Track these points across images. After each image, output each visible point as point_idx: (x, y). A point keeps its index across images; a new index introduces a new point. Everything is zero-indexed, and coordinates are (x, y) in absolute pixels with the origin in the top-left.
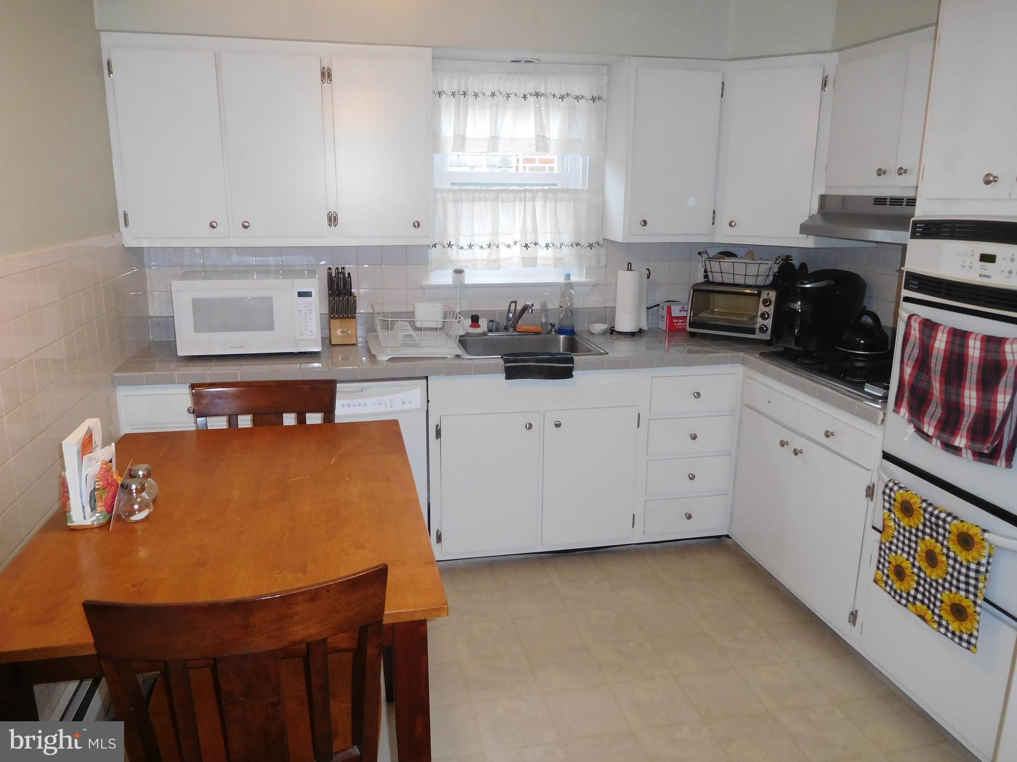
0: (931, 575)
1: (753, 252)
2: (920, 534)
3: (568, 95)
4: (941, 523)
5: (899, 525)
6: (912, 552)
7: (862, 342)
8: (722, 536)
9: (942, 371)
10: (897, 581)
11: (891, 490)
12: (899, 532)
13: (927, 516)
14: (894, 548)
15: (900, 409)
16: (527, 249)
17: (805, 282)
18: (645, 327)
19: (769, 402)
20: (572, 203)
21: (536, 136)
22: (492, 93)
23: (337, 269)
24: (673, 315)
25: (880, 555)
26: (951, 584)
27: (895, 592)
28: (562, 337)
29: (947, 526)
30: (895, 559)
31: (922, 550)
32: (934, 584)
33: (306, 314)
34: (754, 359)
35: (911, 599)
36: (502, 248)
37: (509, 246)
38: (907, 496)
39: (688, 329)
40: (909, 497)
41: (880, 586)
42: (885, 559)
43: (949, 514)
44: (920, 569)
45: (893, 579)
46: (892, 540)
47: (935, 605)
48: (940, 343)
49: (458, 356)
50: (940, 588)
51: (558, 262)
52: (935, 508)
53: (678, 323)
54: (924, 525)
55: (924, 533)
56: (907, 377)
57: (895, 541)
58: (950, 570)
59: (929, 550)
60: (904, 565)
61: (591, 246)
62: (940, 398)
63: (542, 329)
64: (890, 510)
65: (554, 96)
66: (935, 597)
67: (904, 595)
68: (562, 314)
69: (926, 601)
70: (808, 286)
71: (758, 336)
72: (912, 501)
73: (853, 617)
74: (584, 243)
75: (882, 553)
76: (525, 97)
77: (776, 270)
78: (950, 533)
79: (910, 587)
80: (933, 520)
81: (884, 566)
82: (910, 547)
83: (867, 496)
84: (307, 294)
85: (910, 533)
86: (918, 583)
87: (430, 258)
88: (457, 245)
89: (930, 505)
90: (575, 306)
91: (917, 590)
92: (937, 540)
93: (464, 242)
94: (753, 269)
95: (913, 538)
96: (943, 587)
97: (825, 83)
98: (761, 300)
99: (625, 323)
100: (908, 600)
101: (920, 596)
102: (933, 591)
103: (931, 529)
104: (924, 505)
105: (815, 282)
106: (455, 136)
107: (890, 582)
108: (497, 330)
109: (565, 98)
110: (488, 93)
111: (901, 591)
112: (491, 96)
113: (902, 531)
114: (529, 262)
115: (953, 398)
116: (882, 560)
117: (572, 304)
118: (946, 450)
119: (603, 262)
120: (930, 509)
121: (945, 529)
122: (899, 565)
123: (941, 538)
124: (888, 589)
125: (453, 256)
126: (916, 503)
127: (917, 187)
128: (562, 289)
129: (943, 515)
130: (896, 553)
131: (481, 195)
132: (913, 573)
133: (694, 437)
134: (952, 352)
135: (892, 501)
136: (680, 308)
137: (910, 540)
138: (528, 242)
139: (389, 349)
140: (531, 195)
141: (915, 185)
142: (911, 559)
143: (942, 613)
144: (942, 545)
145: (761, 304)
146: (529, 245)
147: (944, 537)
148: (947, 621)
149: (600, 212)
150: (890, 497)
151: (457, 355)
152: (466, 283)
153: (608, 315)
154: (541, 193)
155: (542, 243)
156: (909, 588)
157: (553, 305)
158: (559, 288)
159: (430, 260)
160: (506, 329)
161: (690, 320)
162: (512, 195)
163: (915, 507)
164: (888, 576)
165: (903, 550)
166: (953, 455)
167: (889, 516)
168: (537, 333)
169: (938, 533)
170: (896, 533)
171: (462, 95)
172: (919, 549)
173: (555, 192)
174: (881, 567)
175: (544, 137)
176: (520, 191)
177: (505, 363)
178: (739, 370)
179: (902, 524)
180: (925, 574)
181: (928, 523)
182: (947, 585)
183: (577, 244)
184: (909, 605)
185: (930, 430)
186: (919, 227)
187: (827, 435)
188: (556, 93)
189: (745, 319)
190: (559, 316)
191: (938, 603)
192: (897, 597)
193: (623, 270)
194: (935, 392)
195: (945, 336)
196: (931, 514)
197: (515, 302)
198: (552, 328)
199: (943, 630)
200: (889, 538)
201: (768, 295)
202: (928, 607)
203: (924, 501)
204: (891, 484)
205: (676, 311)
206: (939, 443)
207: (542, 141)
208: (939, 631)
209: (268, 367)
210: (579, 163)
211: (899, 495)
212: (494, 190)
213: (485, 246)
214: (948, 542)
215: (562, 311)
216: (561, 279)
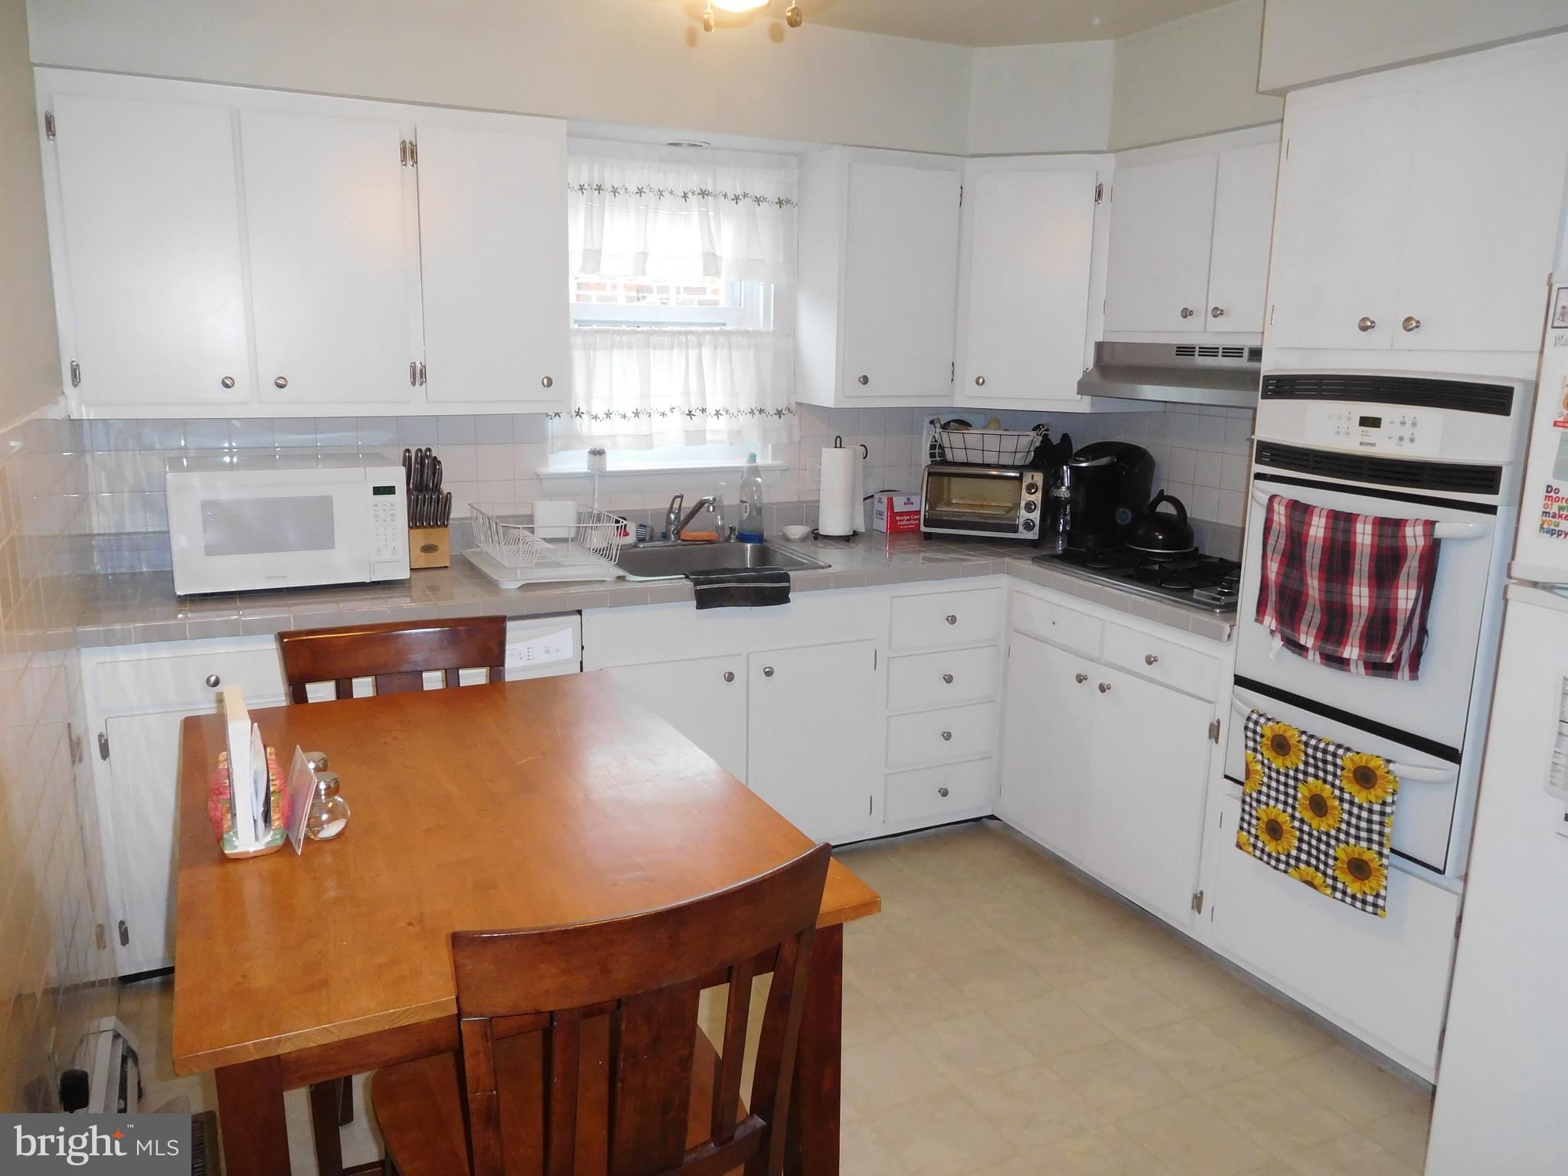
0: (1320, 827)
1: (999, 420)
2: (1301, 776)
3: (745, 195)
4: (1329, 758)
5: (1270, 768)
6: (1290, 801)
7: (1160, 537)
8: (981, 818)
9: (1321, 566)
10: (1270, 841)
11: (1256, 723)
12: (1270, 777)
13: (1310, 751)
14: (1263, 798)
15: (1264, 617)
16: (691, 418)
17: (1081, 459)
18: (861, 528)
19: (1054, 623)
20: (752, 351)
21: (704, 253)
22: (638, 189)
23: (420, 450)
24: (896, 511)
25: (1243, 810)
26: (1347, 834)
27: (1269, 855)
28: (749, 545)
29: (1339, 761)
30: (1267, 814)
31: (1304, 797)
32: (1324, 838)
33: (385, 521)
34: (1025, 565)
35: (1292, 862)
36: (656, 417)
37: (663, 414)
38: (1279, 730)
39: (923, 529)
40: (1282, 729)
41: (1246, 851)
42: (1251, 815)
43: (1339, 746)
44: (1302, 821)
45: (1263, 840)
46: (1259, 789)
47: (1326, 864)
48: (1317, 529)
49: (621, 578)
50: (1333, 842)
51: (736, 436)
52: (1320, 741)
53: (902, 520)
54: (1306, 764)
55: (1306, 773)
56: (1272, 576)
57: (1265, 789)
58: (1345, 816)
59: (1314, 795)
60: (1280, 820)
61: (779, 413)
62: (1320, 601)
63: (719, 535)
64: (1255, 750)
65: (725, 196)
66: (1327, 854)
67: (1283, 858)
68: (746, 512)
69: (1313, 861)
70: (1084, 465)
71: (1024, 534)
72: (1287, 735)
73: (1198, 901)
74: (770, 409)
75: (1247, 808)
76: (685, 196)
77: (1038, 444)
78: (1343, 769)
79: (1291, 847)
80: (1319, 755)
81: (1249, 824)
82: (1286, 794)
83: (1210, 736)
84: (390, 490)
85: (1287, 776)
86: (1301, 840)
87: (550, 432)
88: (589, 413)
89: (1312, 737)
90: (765, 500)
91: (1299, 849)
92: (1325, 781)
93: (599, 409)
94: (1009, 444)
95: (1291, 782)
96: (1337, 839)
97: (1099, 194)
98: (1024, 485)
99: (834, 523)
100: (1287, 864)
101: (1304, 857)
102: (1323, 847)
103: (1316, 767)
104: (1304, 738)
105: (1093, 460)
106: (586, 251)
107: (1260, 844)
108: (652, 539)
109: (740, 200)
110: (633, 189)
111: (1279, 853)
112: (637, 193)
113: (1274, 775)
114: (696, 438)
115: (1337, 598)
116: (1247, 817)
117: (760, 498)
118: (1327, 665)
119: (796, 436)
120: (1313, 742)
121: (1335, 765)
122: (1273, 820)
123: (1330, 778)
124: (1258, 853)
125: (584, 430)
126: (1294, 738)
127: (1263, 333)
128: (745, 475)
129: (1331, 748)
130: (1267, 805)
131: (624, 338)
132: (1293, 827)
133: (949, 679)
134: (1333, 540)
135: (1258, 738)
136: (904, 499)
137: (1286, 785)
138: (693, 408)
139: (518, 571)
140: (695, 338)
141: (1261, 331)
142: (1289, 810)
143: (1337, 873)
144: (1333, 785)
145: (1024, 491)
146: (693, 413)
147: (1335, 775)
148: (1344, 883)
149: (791, 363)
150: (1255, 732)
151: (618, 577)
152: (607, 470)
153: (809, 511)
154: (708, 337)
155: (711, 410)
156: (1289, 847)
157: (730, 499)
158: (740, 475)
159: (550, 436)
160: (665, 536)
161: (925, 515)
162: (667, 340)
163: (1293, 741)
164: (1257, 837)
165: (1277, 800)
166: (1339, 671)
167: (1254, 758)
168: (710, 542)
169: (1325, 772)
170: (1265, 780)
171: (596, 189)
172: (1299, 795)
173: (728, 334)
174: (1245, 826)
175: (715, 255)
176: (680, 333)
177: (695, 585)
178: (1003, 581)
179: (1274, 766)
180: (1310, 826)
181: (1311, 761)
182: (1342, 836)
183: (761, 411)
184: (1291, 870)
185: (1307, 639)
186: (1271, 385)
187: (1150, 660)
188: (729, 193)
189: (1001, 512)
190: (741, 515)
191: (1331, 862)
192: (1273, 862)
193: (828, 446)
194: (1311, 592)
195: (1323, 521)
196: (1316, 748)
197: (682, 497)
198: (731, 534)
199: (1339, 895)
200: (1256, 786)
201: (1032, 478)
202: (1317, 869)
203: (1304, 733)
204: (1254, 716)
205: (899, 506)
206: (1318, 658)
207: (711, 263)
208: (1334, 898)
209: (333, 605)
210: (760, 294)
211: (1268, 729)
212: (643, 332)
213: (630, 414)
214: (1341, 781)
215: (746, 508)
216: (742, 462)
